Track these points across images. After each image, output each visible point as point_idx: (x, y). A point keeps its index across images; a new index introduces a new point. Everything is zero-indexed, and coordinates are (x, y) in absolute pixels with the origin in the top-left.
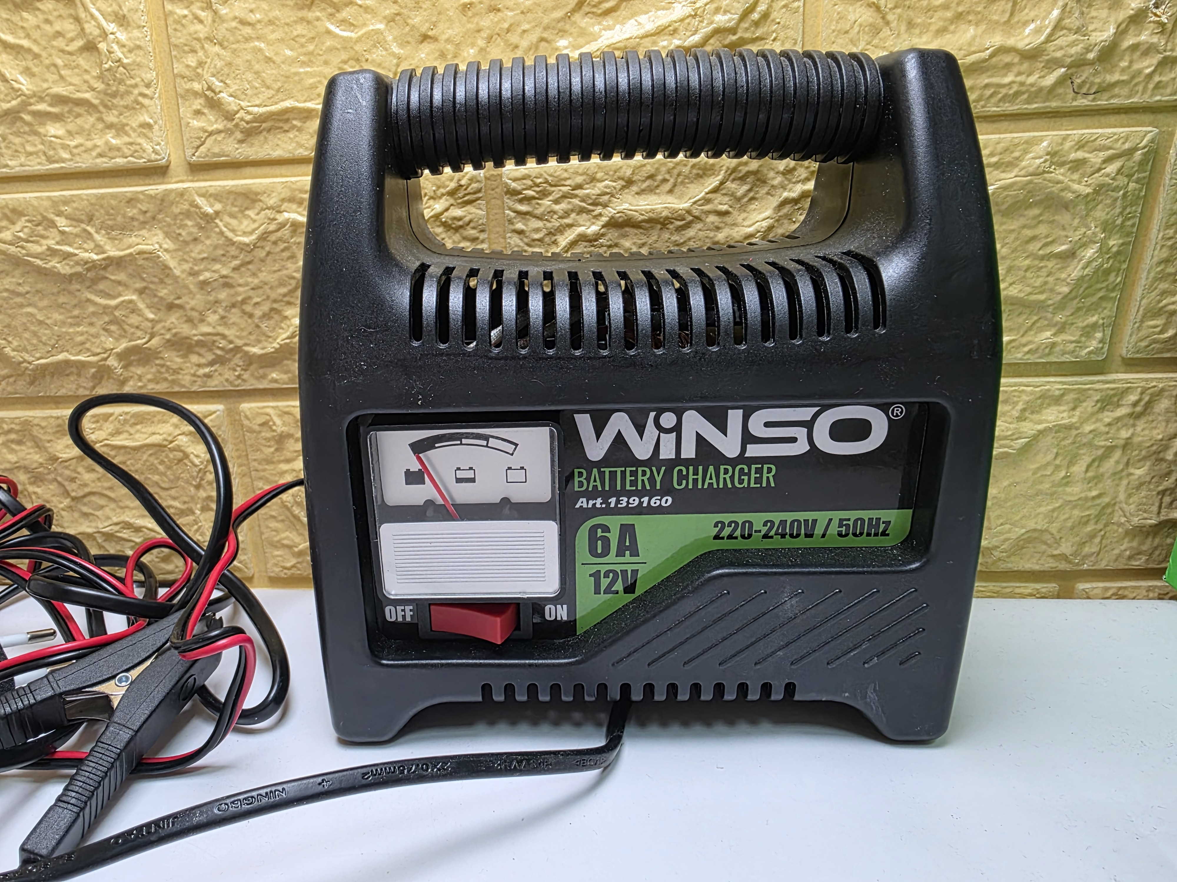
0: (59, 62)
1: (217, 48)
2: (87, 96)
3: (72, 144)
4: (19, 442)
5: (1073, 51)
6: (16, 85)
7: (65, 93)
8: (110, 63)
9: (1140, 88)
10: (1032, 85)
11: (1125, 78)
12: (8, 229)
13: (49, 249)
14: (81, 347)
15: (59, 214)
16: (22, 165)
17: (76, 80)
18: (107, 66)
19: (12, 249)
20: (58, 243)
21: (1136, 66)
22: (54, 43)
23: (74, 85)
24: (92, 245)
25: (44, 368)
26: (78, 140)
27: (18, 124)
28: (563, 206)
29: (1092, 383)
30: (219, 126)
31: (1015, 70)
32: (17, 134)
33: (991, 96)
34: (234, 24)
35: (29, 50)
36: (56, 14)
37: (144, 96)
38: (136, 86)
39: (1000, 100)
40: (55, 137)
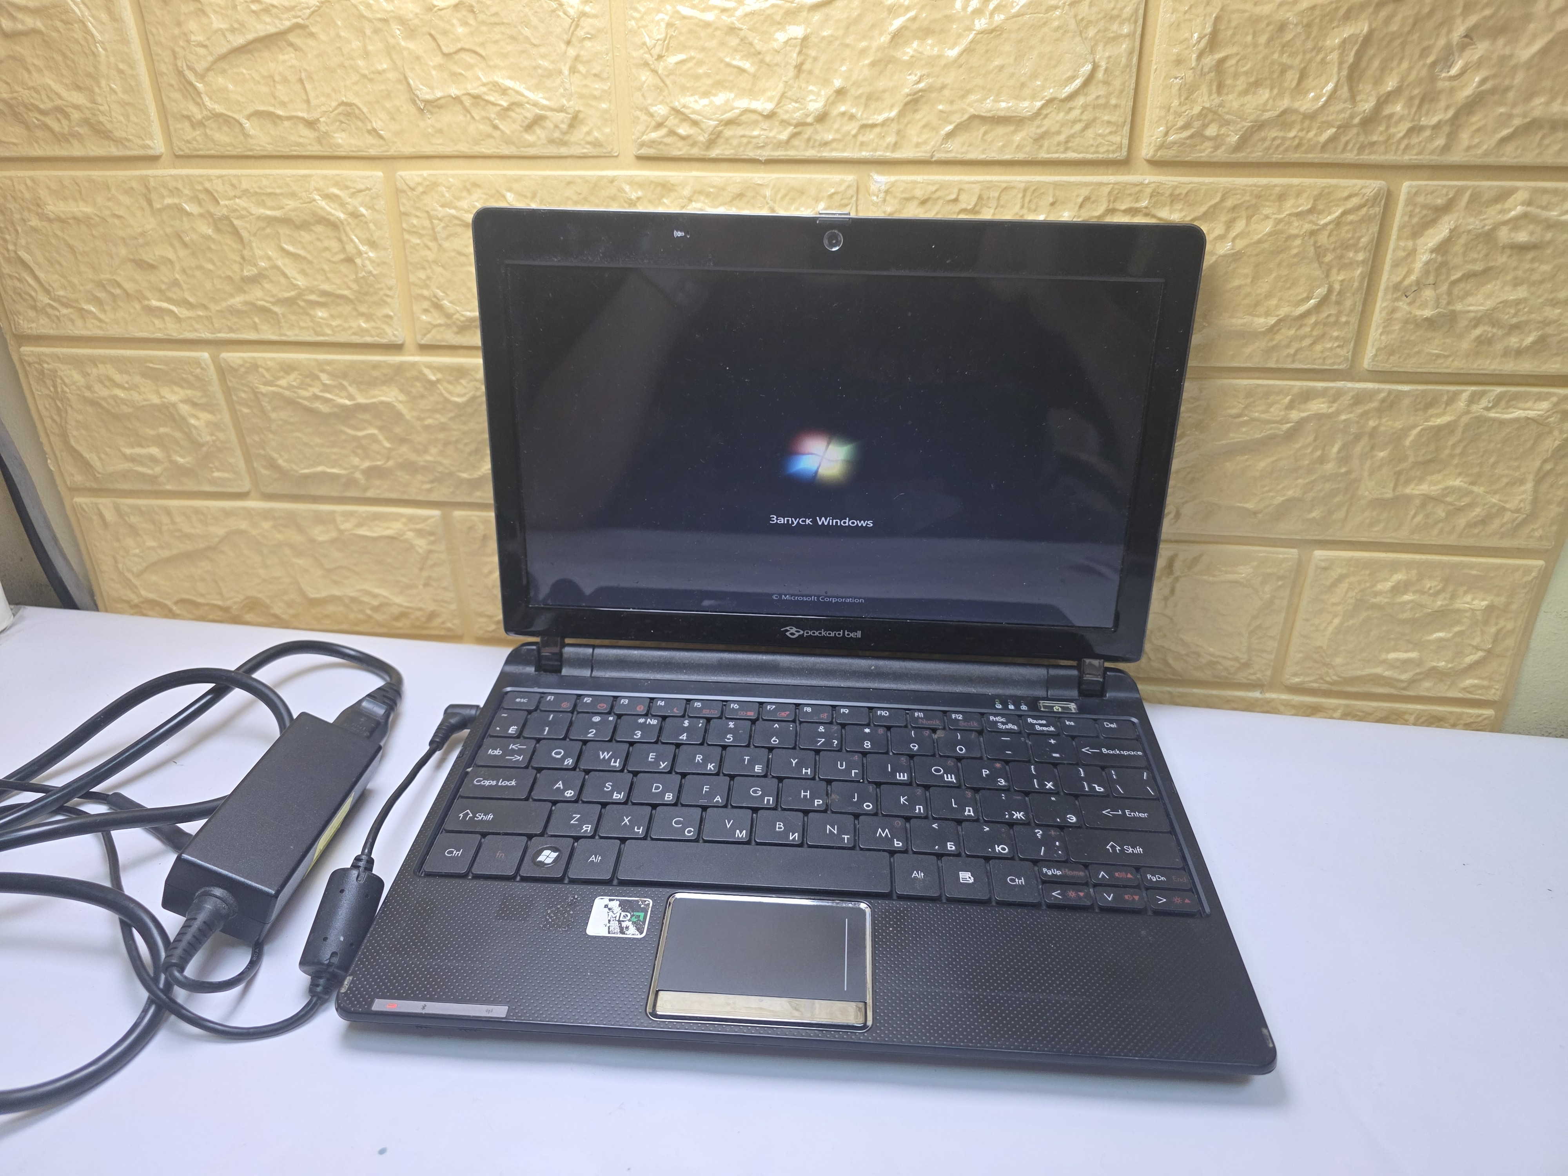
0: (326, 267)
1: (439, 270)
2: (346, 292)
3: (334, 324)
6: (295, 282)
7: (330, 289)
8: (364, 273)
12: (284, 378)
13: (314, 394)
14: (335, 464)
15: (323, 371)
16: (296, 335)
17: (338, 281)
18: (361, 275)
19: (287, 393)
20: (320, 391)
22: (324, 255)
23: (336, 284)
24: (344, 394)
25: (306, 477)
26: (338, 322)
27: (295, 307)
30: (439, 321)
32: (294, 314)
34: (453, 254)
35: (305, 258)
36: (325, 235)
37: (387, 296)
38: (381, 289)
40: (321, 318)
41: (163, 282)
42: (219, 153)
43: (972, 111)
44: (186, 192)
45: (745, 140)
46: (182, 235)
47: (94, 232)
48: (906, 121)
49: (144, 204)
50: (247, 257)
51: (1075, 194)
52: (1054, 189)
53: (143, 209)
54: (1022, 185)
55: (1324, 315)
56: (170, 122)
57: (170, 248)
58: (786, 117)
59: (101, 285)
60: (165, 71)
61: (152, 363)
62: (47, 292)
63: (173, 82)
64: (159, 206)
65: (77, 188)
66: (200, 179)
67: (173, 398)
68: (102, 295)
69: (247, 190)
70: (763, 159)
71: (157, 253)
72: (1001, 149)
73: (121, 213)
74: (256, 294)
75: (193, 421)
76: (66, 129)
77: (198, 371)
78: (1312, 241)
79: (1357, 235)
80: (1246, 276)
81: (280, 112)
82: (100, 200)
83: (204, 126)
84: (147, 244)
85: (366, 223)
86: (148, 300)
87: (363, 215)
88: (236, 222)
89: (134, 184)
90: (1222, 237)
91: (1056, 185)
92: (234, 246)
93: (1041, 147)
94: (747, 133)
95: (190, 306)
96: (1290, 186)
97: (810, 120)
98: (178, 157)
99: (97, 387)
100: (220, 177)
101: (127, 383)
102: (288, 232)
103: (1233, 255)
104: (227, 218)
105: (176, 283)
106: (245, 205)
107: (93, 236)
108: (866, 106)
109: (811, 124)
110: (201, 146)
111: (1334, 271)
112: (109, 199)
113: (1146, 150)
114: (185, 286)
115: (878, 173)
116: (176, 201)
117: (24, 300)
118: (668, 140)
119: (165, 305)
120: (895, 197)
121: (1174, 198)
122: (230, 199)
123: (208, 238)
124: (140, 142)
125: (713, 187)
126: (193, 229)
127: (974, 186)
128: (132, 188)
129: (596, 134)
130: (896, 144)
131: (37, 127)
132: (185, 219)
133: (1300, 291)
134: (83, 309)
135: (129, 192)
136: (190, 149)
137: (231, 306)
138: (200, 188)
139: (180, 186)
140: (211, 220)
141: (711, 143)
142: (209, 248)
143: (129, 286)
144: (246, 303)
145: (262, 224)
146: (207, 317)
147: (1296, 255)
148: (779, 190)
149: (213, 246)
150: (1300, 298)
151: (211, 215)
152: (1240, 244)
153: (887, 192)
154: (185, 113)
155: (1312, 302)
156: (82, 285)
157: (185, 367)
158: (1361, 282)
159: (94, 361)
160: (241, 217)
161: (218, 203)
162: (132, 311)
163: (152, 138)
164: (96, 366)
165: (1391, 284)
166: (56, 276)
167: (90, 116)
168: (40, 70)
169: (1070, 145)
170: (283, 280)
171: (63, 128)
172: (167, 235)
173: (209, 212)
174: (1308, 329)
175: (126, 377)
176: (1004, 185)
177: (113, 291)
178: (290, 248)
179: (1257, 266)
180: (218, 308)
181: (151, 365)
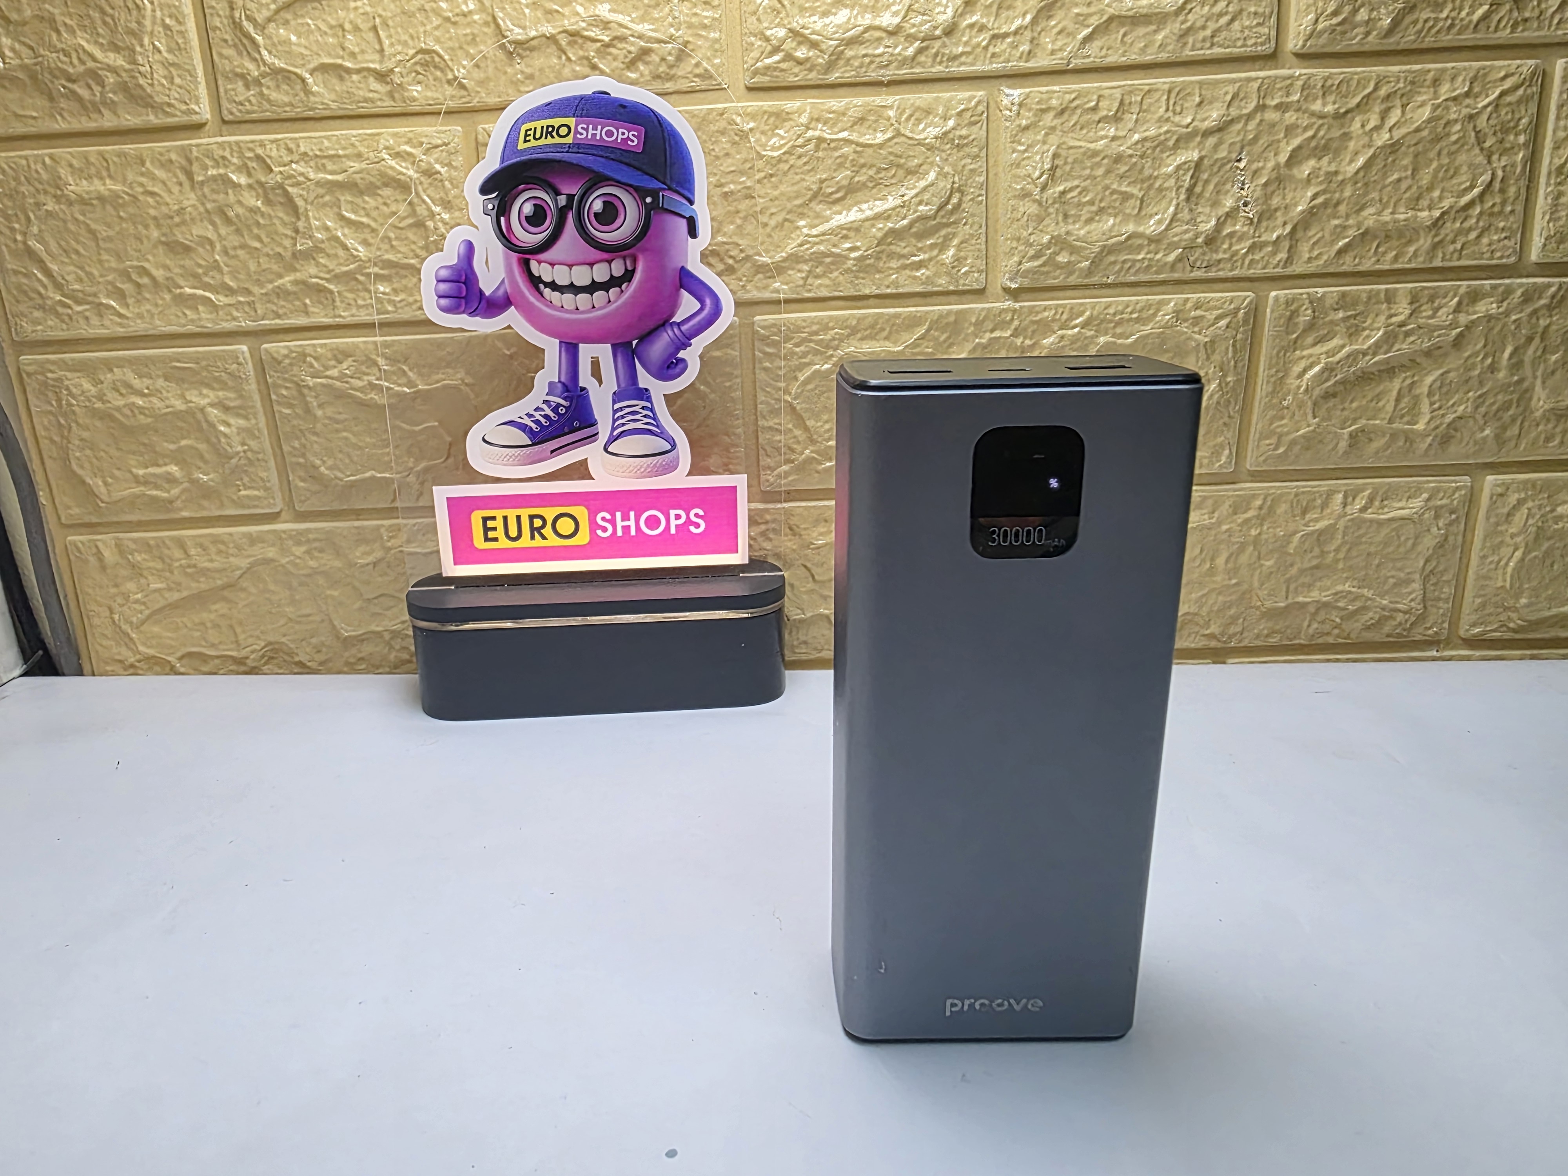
0: (392, 235)
2: (413, 261)
3: (398, 299)
4: (321, 551)
5: (1187, 236)
6: (355, 253)
7: (395, 259)
9: (1239, 264)
10: (1158, 261)
11: (1226, 256)
12: (335, 366)
13: (370, 383)
15: (381, 356)
16: (353, 316)
17: (405, 250)
19: (339, 384)
20: (377, 379)
21: (1234, 248)
22: (389, 220)
23: (401, 253)
24: (405, 381)
25: (353, 484)
26: (402, 296)
27: (354, 283)
28: (802, 348)
29: (1226, 490)
31: (1146, 250)
32: (351, 291)
33: (1130, 268)
35: (369, 226)
36: (393, 199)
39: (1137, 271)
40: (383, 293)
41: (200, 266)
42: (275, 116)
43: (1111, 11)
44: (235, 160)
45: (867, 60)
46: (225, 209)
47: (122, 214)
48: (1039, 29)
49: (182, 177)
50: (301, 229)
51: (1224, 90)
52: (1200, 88)
53: (181, 184)
54: (1166, 87)
55: (1490, 204)
56: (220, 82)
57: (210, 227)
58: (912, 31)
59: (125, 275)
60: (218, 25)
61: (179, 361)
62: (58, 287)
63: (227, 37)
64: (200, 178)
65: (105, 164)
66: (251, 145)
67: (204, 402)
68: (126, 287)
69: (305, 154)
70: (885, 79)
71: (194, 232)
72: (1143, 50)
73: (156, 189)
74: (309, 271)
75: (222, 428)
76: (98, 99)
77: (235, 366)
78: (1472, 125)
79: (1517, 116)
80: (1406, 168)
81: (349, 65)
82: (130, 177)
83: (260, 84)
84: (183, 222)
85: (441, 181)
86: (181, 287)
87: (439, 173)
88: (290, 189)
89: (174, 157)
90: (1377, 128)
91: (1201, 84)
92: (286, 219)
93: (1185, 44)
94: (870, 51)
95: (230, 291)
96: (1443, 71)
97: (938, 32)
98: (224, 122)
99: (110, 395)
100: (276, 141)
101: (148, 388)
102: (349, 198)
103: (1393, 145)
104: (281, 186)
105: (216, 266)
106: (302, 170)
107: (121, 218)
108: (997, 15)
109: (939, 38)
110: (255, 108)
111: (1495, 157)
112: (142, 174)
113: (1293, 42)
114: (226, 269)
115: (1009, 87)
116: (222, 171)
117: (31, 299)
118: (783, 66)
119: (200, 292)
120: (1030, 110)
121: (1326, 91)
122: (285, 166)
123: (254, 210)
124: (184, 107)
125: (833, 112)
126: (240, 202)
127: (1114, 91)
128: (171, 161)
129: (705, 64)
130: (1030, 52)
131: (62, 95)
132: (230, 191)
133: (1464, 179)
134: (101, 304)
135: (167, 165)
136: (240, 111)
137: (278, 287)
138: (251, 155)
139: (227, 154)
140: (260, 191)
141: (830, 66)
142: (258, 224)
143: (159, 274)
144: (296, 282)
145: (321, 191)
146: (249, 303)
147: (1456, 142)
148: (904, 111)
149: (261, 221)
150: (1463, 186)
151: (261, 184)
152: (1397, 134)
153: (1020, 105)
154: (239, 70)
155: (1476, 191)
156: (101, 276)
157: (219, 364)
158: (1525, 166)
159: (109, 366)
160: (298, 184)
161: (271, 170)
162: (160, 302)
163: (197, 103)
164: (111, 370)
165: (1553, 168)
166: (72, 268)
167: (128, 79)
168: (72, 32)
169: (1216, 40)
170: (341, 252)
171: (95, 95)
172: (207, 211)
173: (259, 183)
174: (1474, 220)
175: (146, 381)
176: (1147, 88)
177: (139, 280)
178: (353, 217)
179: (1416, 156)
180: (263, 291)
181: (178, 364)
